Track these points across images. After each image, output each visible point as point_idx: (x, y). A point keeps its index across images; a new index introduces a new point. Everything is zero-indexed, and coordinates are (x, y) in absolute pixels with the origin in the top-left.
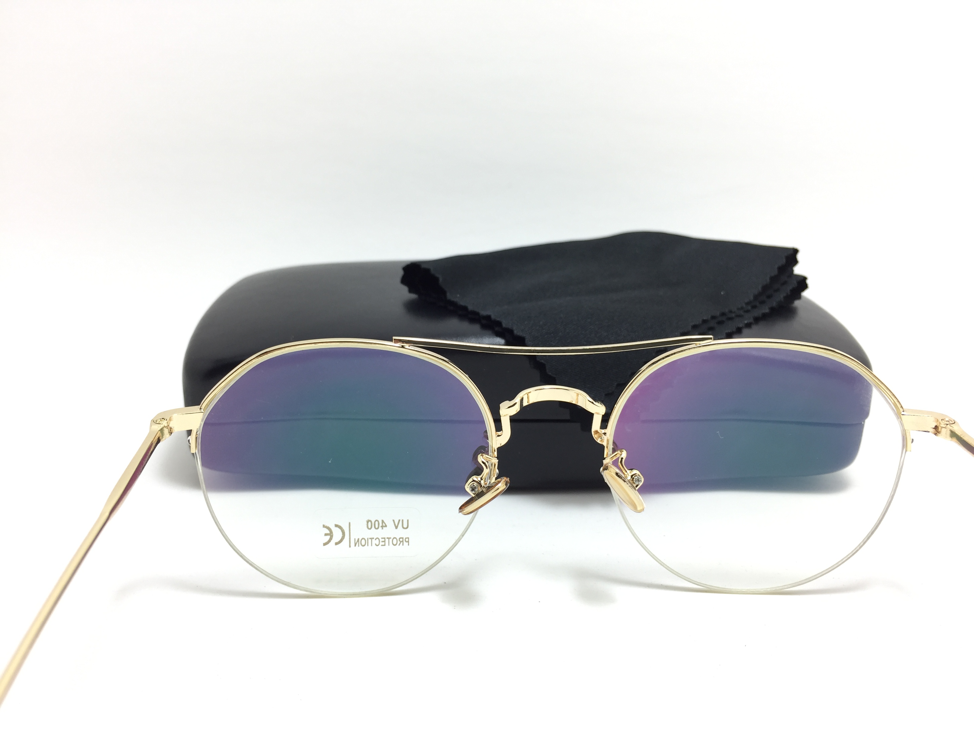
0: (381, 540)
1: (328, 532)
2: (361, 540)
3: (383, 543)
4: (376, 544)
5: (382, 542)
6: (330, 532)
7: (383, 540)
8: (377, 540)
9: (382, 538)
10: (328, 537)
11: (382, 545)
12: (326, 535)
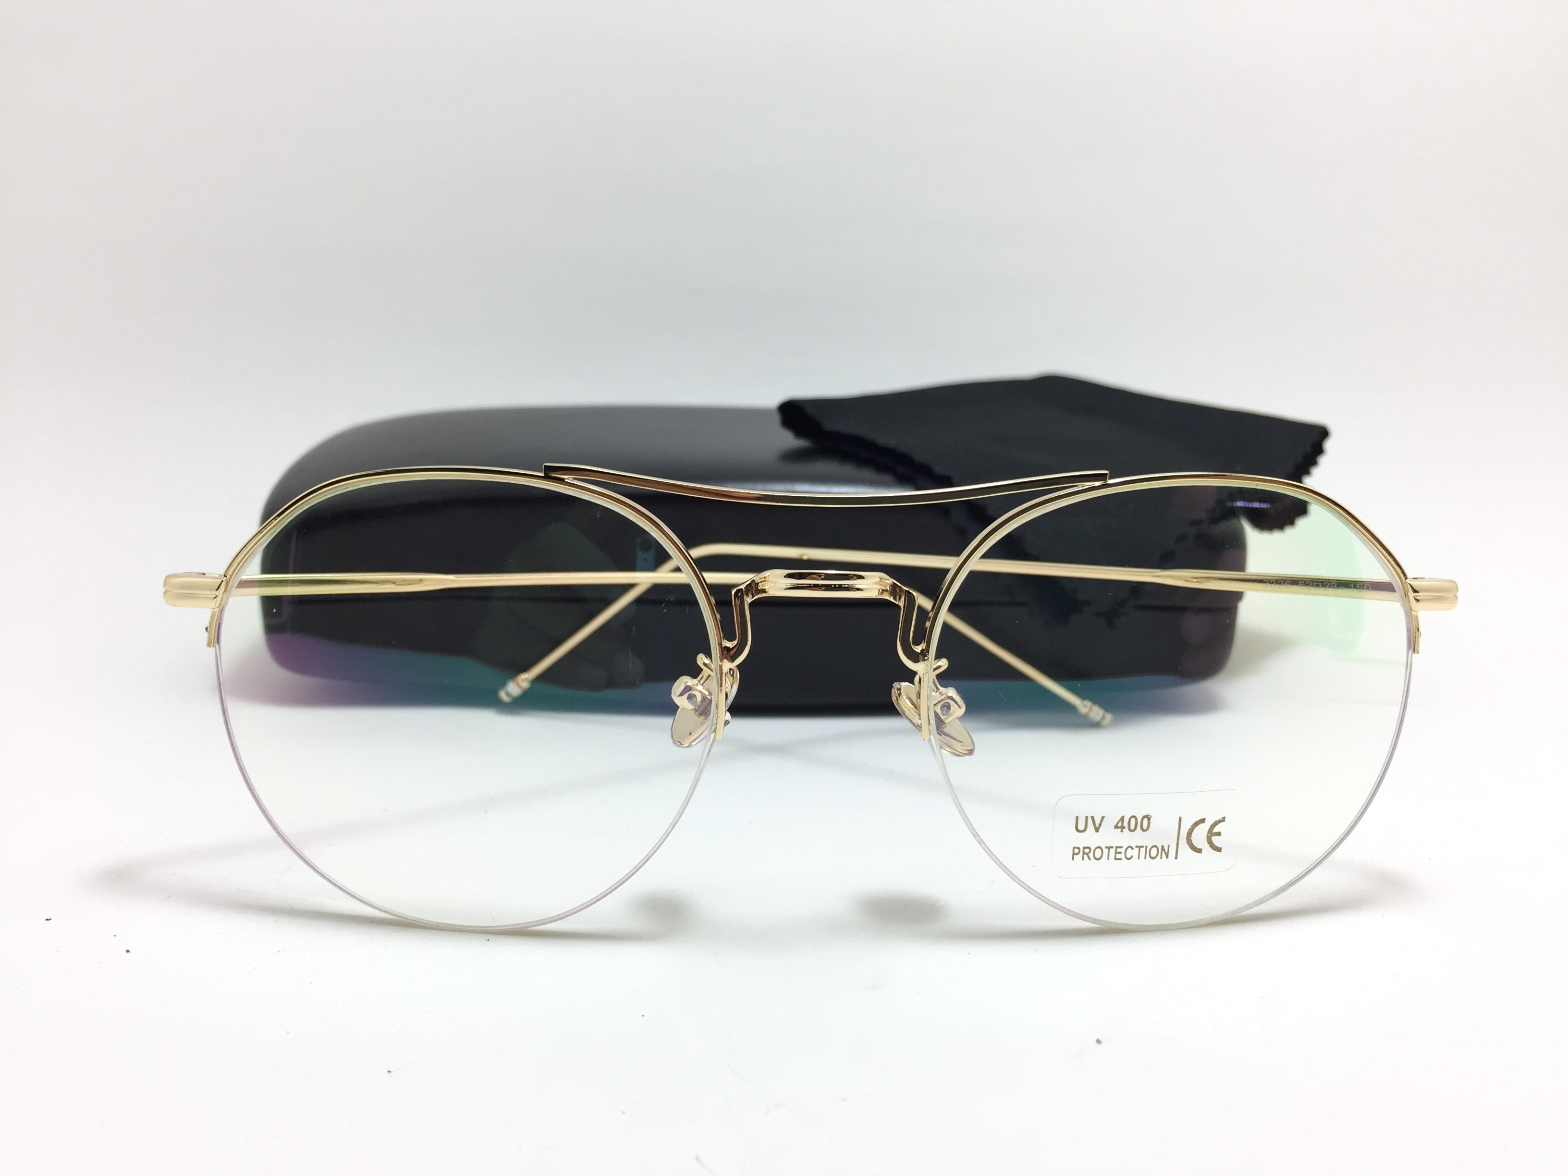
0: (1122, 856)
1: (1215, 839)
2: (1157, 855)
3: (1119, 850)
4: (1133, 849)
5: (1120, 853)
6: (1211, 839)
7: (1118, 856)
8: (1129, 856)
9: (1121, 859)
11: (1121, 847)
12: (1219, 834)
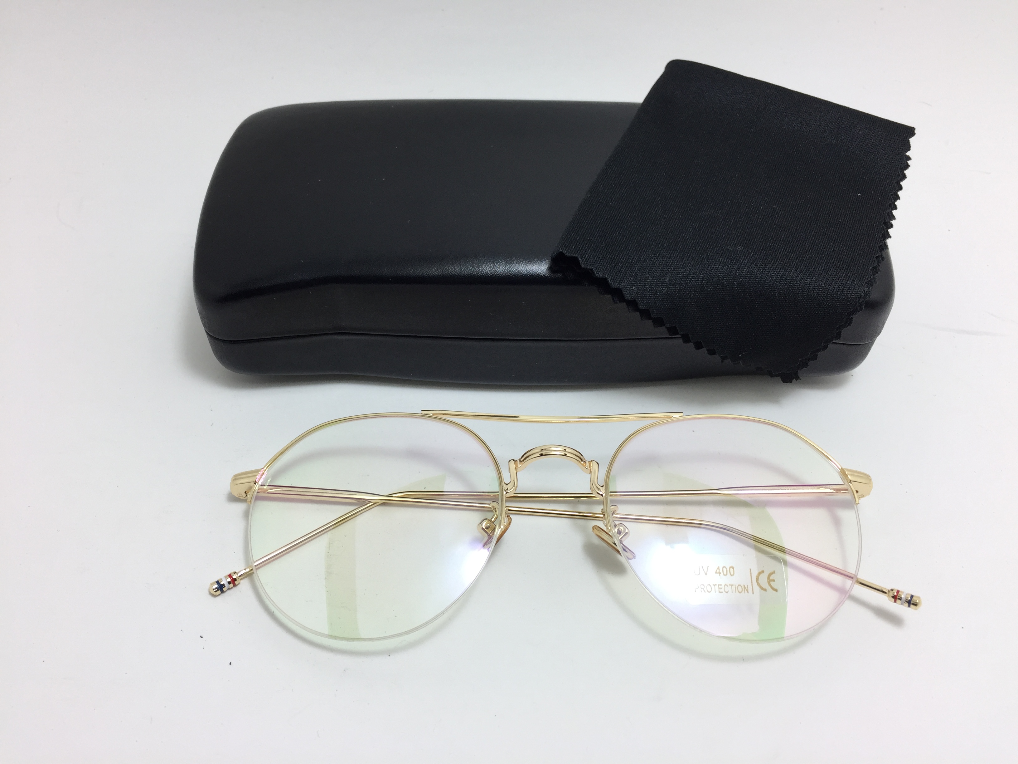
1: (772, 584)
2: (742, 591)
5: (721, 588)
7: (721, 590)
9: (722, 592)
10: (772, 578)
11: (721, 585)
12: (774, 581)
